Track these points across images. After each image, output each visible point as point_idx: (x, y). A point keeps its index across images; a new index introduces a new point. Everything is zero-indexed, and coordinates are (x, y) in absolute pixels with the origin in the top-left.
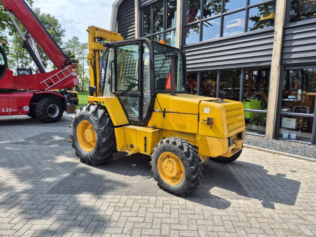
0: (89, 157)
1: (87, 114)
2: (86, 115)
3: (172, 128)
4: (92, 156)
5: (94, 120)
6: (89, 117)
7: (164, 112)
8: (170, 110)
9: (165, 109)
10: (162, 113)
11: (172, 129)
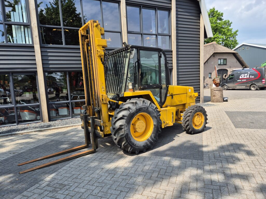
0: (148, 143)
1: (145, 106)
2: (144, 108)
3: (176, 103)
4: (152, 141)
5: (153, 109)
6: (148, 108)
7: (172, 96)
8: (175, 94)
9: (172, 93)
10: (171, 96)
11: (176, 105)
